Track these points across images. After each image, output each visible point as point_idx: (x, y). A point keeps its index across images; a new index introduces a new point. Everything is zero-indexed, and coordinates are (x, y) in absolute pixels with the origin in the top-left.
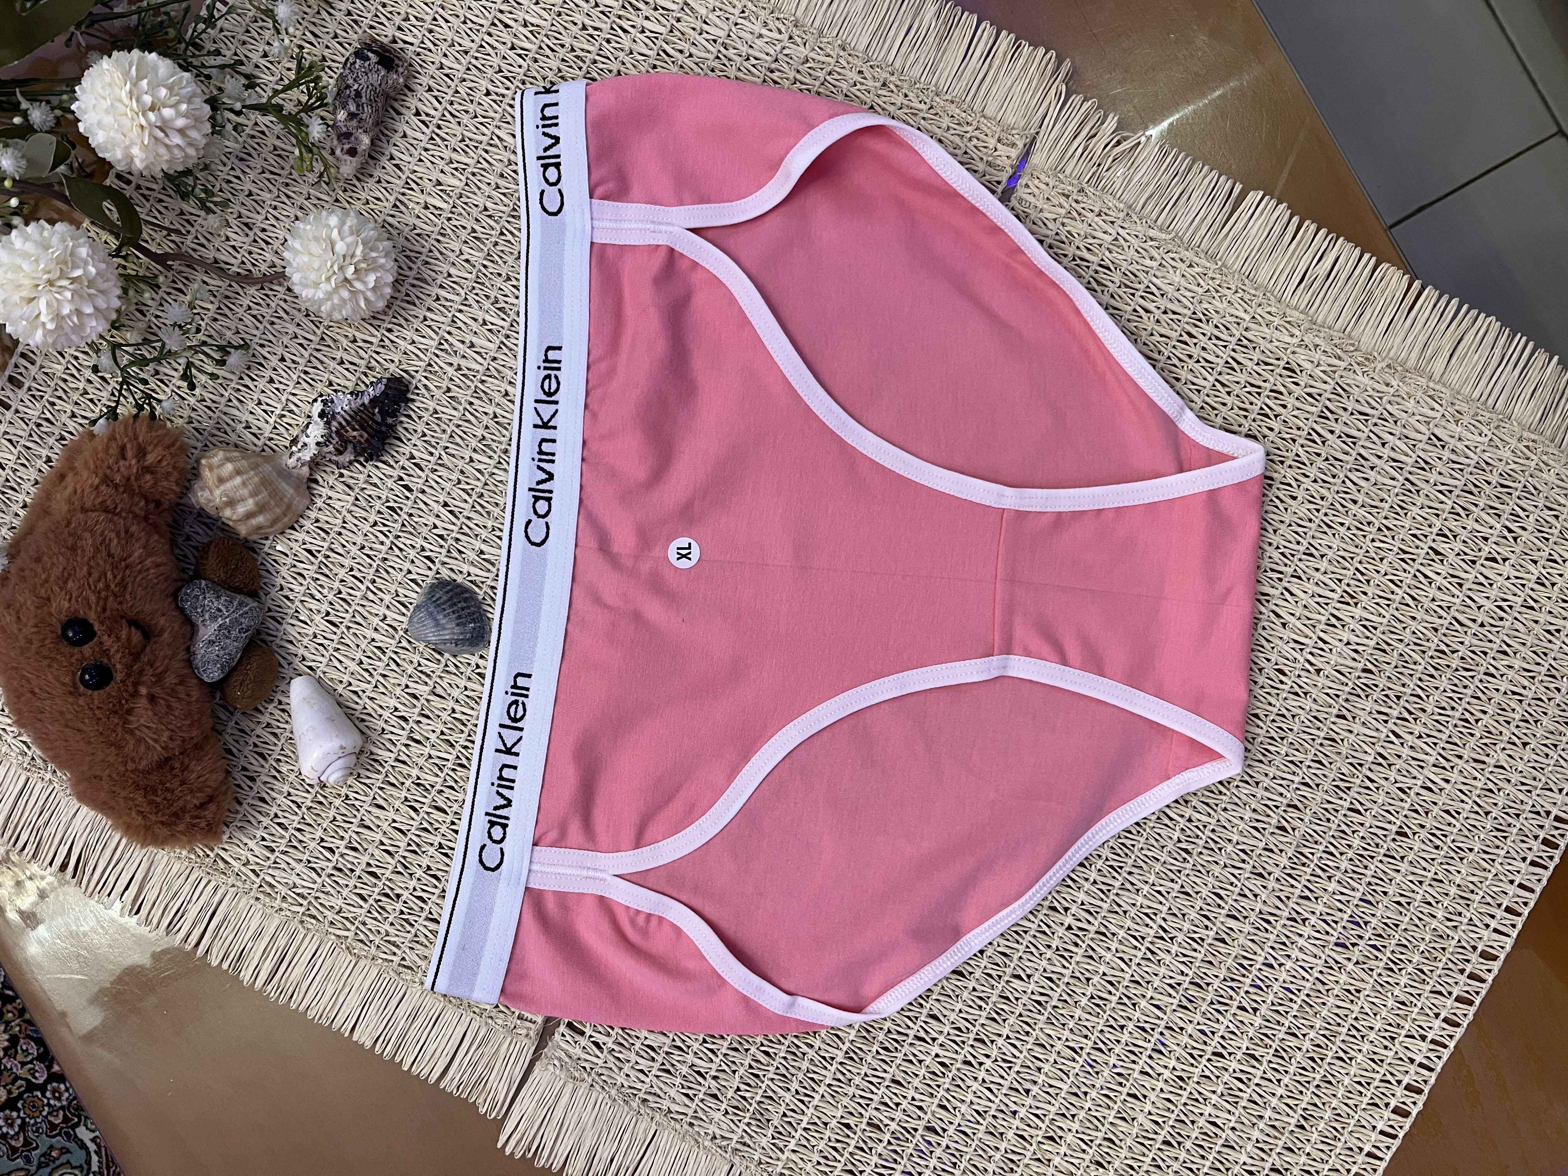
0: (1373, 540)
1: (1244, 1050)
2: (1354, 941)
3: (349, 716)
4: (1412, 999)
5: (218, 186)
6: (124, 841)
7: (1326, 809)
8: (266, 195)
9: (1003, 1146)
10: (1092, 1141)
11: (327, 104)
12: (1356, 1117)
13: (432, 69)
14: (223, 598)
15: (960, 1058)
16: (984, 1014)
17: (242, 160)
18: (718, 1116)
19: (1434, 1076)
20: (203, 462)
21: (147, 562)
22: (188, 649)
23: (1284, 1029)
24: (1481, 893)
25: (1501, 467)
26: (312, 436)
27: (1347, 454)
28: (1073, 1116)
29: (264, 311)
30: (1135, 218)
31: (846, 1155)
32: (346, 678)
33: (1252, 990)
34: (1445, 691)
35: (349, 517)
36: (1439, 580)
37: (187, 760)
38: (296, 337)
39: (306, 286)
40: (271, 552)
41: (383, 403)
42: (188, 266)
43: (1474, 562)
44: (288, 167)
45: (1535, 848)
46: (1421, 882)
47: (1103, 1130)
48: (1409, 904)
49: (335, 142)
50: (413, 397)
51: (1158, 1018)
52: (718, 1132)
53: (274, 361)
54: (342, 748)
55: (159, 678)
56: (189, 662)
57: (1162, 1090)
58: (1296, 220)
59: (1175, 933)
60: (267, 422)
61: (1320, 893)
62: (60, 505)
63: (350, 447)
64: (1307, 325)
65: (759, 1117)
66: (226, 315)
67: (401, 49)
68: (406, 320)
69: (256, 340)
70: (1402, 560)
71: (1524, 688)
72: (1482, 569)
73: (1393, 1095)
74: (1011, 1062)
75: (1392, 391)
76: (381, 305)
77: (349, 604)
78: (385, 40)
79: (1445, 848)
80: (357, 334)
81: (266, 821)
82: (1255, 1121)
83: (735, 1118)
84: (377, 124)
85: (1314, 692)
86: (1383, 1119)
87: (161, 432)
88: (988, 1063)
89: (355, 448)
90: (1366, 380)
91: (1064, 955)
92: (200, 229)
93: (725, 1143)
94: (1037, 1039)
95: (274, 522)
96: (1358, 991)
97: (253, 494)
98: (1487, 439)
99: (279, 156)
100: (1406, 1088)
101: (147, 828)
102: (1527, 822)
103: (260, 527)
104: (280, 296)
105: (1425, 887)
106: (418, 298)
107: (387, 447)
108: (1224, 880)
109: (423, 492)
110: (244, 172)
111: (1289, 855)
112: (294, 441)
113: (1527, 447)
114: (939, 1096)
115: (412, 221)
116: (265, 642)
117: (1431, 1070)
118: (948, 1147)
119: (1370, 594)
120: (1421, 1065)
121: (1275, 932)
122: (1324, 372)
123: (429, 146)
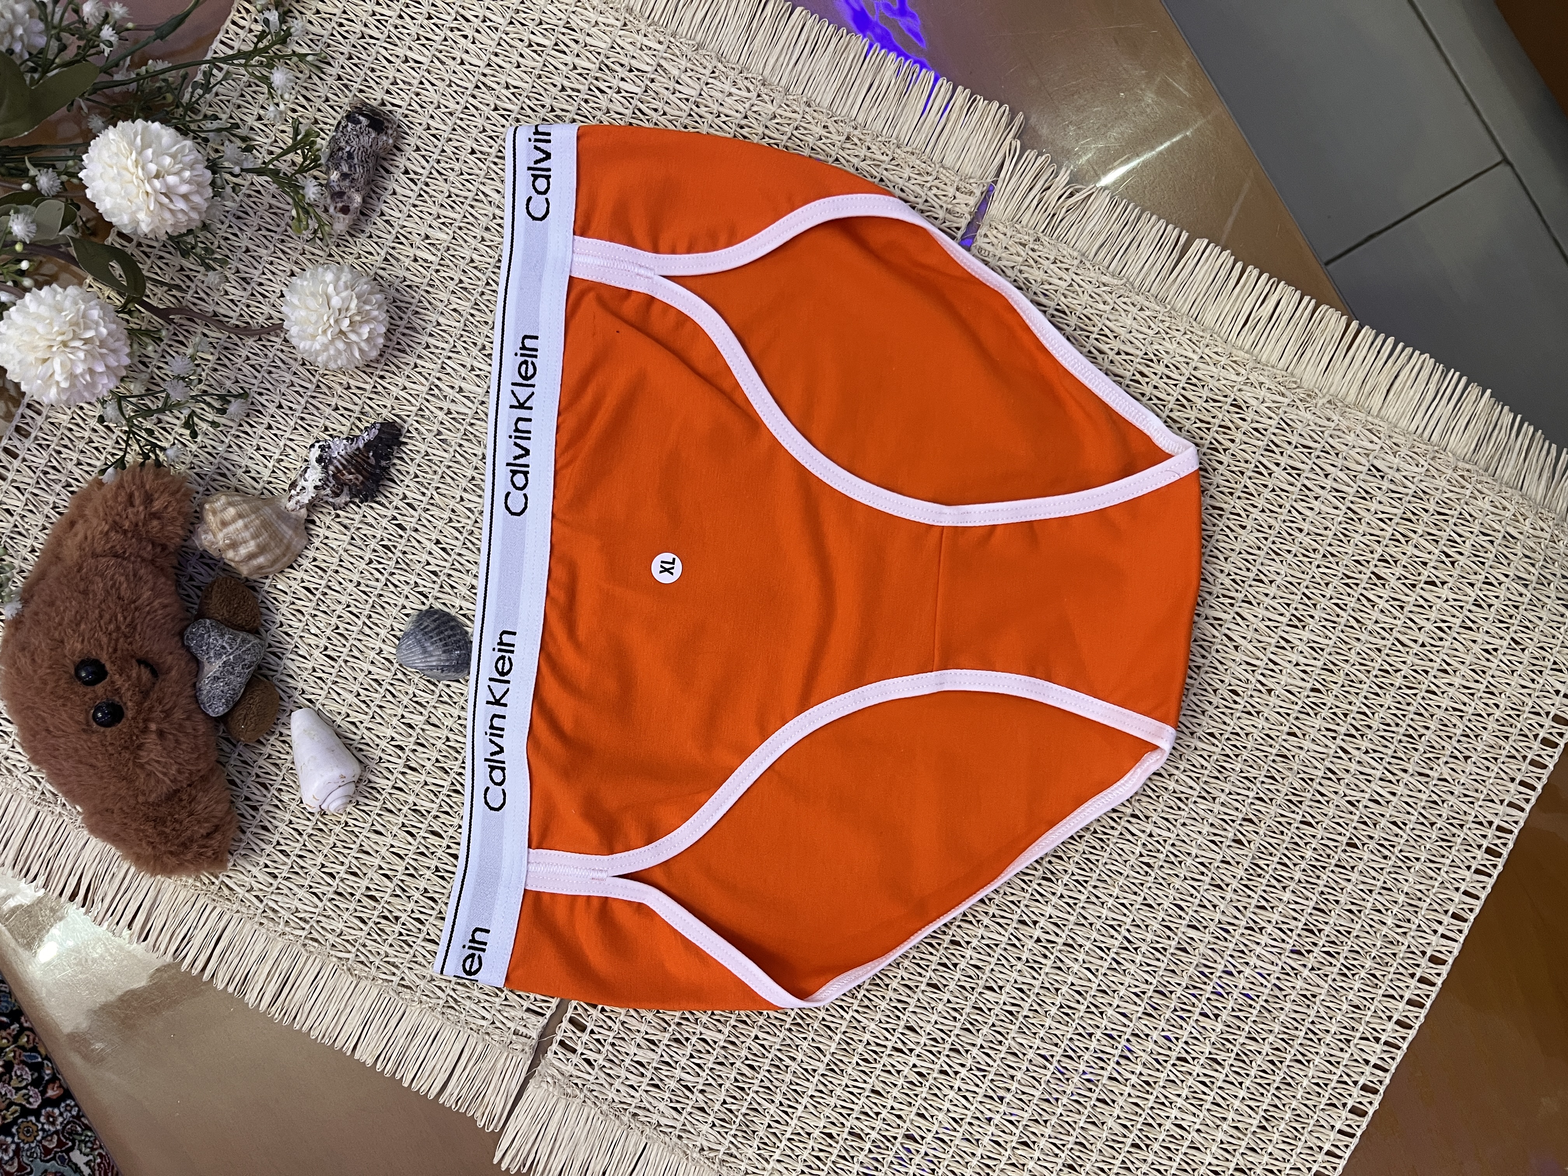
0: (1318, 566)
1: (1207, 1055)
2: (1309, 948)
3: (348, 747)
4: (1365, 1003)
5: (216, 243)
6: (133, 869)
7: (1280, 823)
8: (263, 252)
9: (979, 1152)
10: (1064, 1145)
11: (320, 165)
12: (1315, 1117)
13: (419, 130)
14: (227, 636)
15: (937, 1067)
16: (958, 1025)
17: (239, 218)
18: (705, 1128)
19: (1389, 1076)
20: (207, 506)
21: (156, 603)
22: (194, 685)
23: (1244, 1034)
24: (1428, 901)
25: (1438, 495)
26: (310, 480)
27: (1292, 485)
28: (1046, 1122)
29: (262, 360)
30: (1088, 265)
31: (830, 1164)
32: (344, 710)
33: (1213, 997)
34: (1389, 708)
35: (345, 556)
36: (1381, 603)
37: (194, 792)
38: (292, 385)
39: (302, 339)
40: (270, 590)
41: (377, 446)
42: (189, 319)
43: (1414, 586)
44: (283, 224)
45: (1479, 857)
46: (1371, 891)
47: (1075, 1134)
48: (1360, 911)
49: (329, 200)
50: (404, 440)
51: (1125, 1025)
52: (706, 1144)
53: (272, 408)
54: (343, 777)
55: (168, 713)
56: (196, 699)
57: (1129, 1095)
58: (1239, 265)
59: (1138, 944)
60: (266, 467)
61: (1275, 903)
62: (71, 551)
63: (346, 489)
64: (1251, 364)
65: (745, 1128)
66: (225, 366)
67: (390, 111)
68: (398, 367)
69: (255, 389)
70: (1347, 585)
71: (1465, 704)
72: (1422, 593)
73: (1350, 1095)
74: (985, 1071)
75: (1333, 425)
76: (374, 354)
77: (346, 639)
78: (375, 104)
79: (1393, 858)
80: (352, 382)
81: (269, 849)
82: (1219, 1123)
83: (722, 1130)
84: (368, 183)
85: (1266, 712)
86: (1341, 1119)
87: (166, 480)
88: (963, 1072)
89: (350, 490)
90: (1308, 415)
91: (1034, 967)
92: (200, 284)
93: (712, 1155)
94: (1010, 1048)
95: (274, 562)
96: (1314, 996)
97: (254, 537)
98: (1424, 469)
99: (275, 214)
100: (1362, 1089)
101: (156, 858)
102: (1471, 832)
103: (261, 567)
104: (277, 346)
105: (1374, 895)
106: (409, 346)
107: (381, 489)
108: (1185, 892)
109: (416, 530)
110: (241, 229)
111: (1246, 866)
112: (293, 485)
113: (1462, 476)
114: (917, 1104)
115: (402, 273)
116: (266, 676)
117: (1386, 1071)
118: (926, 1154)
119: (1317, 617)
120: (1376, 1066)
121: (1234, 941)
122: (1269, 408)
123: (417, 203)
